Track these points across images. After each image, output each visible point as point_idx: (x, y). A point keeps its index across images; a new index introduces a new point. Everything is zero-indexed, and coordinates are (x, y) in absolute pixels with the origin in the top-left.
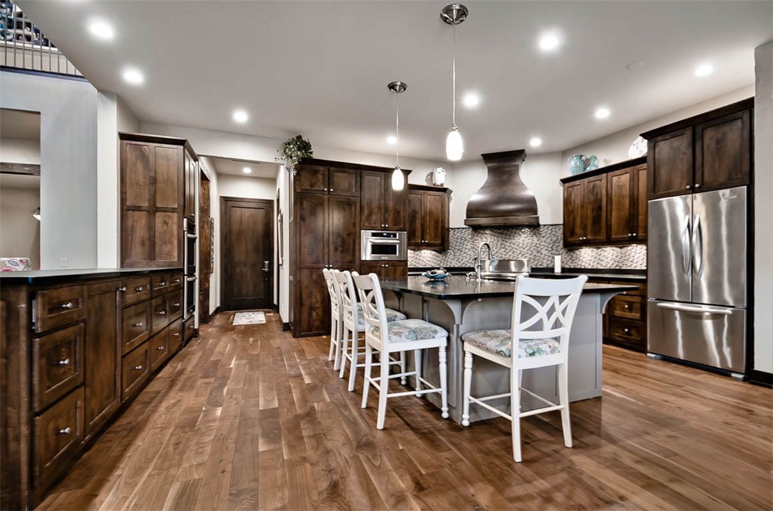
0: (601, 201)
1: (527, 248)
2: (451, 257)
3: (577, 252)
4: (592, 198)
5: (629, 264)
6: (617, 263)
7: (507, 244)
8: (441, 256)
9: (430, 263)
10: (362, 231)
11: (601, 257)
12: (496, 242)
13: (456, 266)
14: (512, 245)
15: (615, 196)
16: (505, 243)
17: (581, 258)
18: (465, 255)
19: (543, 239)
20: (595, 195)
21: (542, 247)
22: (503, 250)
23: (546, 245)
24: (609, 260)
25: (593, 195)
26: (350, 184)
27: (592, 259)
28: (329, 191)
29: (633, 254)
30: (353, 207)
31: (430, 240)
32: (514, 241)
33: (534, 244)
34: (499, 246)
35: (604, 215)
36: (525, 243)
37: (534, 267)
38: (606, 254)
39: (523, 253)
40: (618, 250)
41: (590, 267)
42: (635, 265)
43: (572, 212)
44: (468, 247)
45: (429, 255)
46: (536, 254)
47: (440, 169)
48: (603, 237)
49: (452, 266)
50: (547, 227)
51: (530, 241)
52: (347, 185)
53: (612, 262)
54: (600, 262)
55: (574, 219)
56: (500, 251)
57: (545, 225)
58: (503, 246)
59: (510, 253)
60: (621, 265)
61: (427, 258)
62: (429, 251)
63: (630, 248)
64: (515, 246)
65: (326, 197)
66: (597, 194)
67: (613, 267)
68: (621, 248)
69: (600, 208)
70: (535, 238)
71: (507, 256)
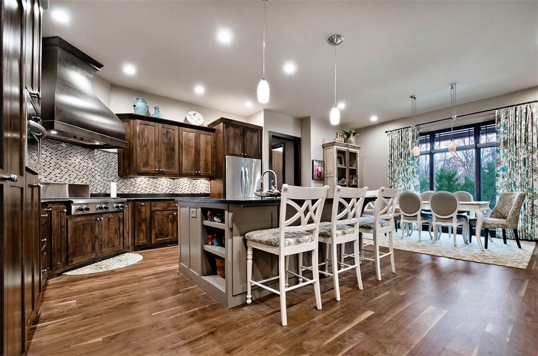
0: (174, 144)
1: (83, 172)
3: (132, 180)
4: (166, 141)
5: (180, 190)
6: (170, 190)
7: (63, 164)
11: (157, 185)
12: (48, 159)
14: (67, 166)
15: (185, 144)
16: (60, 162)
17: (137, 185)
19: (97, 164)
20: (168, 138)
21: (96, 172)
22: (58, 171)
23: (99, 170)
24: (164, 187)
25: (167, 138)
27: (149, 186)
29: (182, 184)
32: (70, 162)
33: (89, 168)
34: (53, 164)
35: (177, 155)
36: (81, 166)
38: (161, 183)
39: (79, 177)
40: (172, 180)
41: (146, 193)
42: (184, 191)
43: (146, 146)
46: (90, 178)
48: (176, 171)
51: (85, 164)
53: (166, 189)
54: (156, 189)
55: (148, 152)
56: (53, 173)
58: (58, 166)
59: (66, 176)
60: (173, 191)
63: (180, 180)
64: (71, 168)
66: (170, 138)
67: (168, 192)
68: (173, 179)
69: (173, 150)
70: (90, 162)
71: (63, 180)
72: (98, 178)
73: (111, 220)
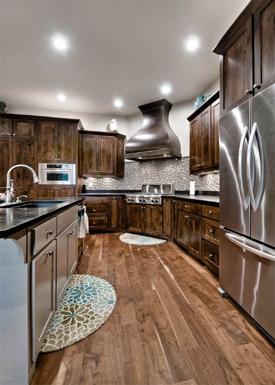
1: (173, 176)
2: (127, 183)
4: (203, 130)
7: (160, 173)
8: (118, 182)
9: (110, 187)
10: (39, 164)
13: (130, 189)
14: (163, 173)
16: (158, 172)
18: (135, 181)
21: (183, 174)
22: (158, 177)
25: (204, 127)
26: (30, 130)
28: (12, 135)
30: (32, 147)
31: (104, 170)
32: (164, 170)
33: (177, 172)
34: (155, 174)
35: (210, 143)
36: (172, 172)
37: (177, 190)
39: (170, 179)
43: (194, 143)
44: (137, 176)
45: (109, 181)
46: (179, 180)
47: (113, 120)
48: (210, 163)
49: (127, 189)
50: (186, 159)
51: (174, 170)
52: (27, 131)
56: (155, 178)
57: (185, 158)
58: (158, 174)
59: (162, 179)
61: (108, 184)
62: (109, 179)
64: (165, 174)
65: (10, 140)
69: (208, 137)
70: (178, 168)
71: (160, 182)
72: (185, 179)
73: (153, 210)
